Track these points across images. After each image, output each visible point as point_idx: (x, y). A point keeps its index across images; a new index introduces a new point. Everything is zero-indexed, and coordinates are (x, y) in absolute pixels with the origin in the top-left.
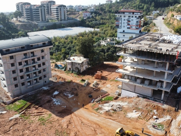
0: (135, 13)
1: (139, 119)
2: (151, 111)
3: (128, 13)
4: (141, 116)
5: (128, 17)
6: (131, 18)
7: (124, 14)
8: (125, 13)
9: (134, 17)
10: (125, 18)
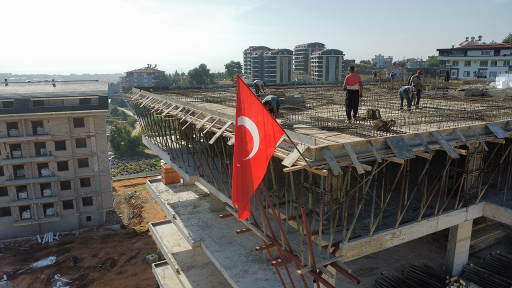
0: (503, 52)
3: (479, 53)
5: (479, 63)
6: (490, 69)
7: (466, 55)
8: (469, 53)
9: (500, 64)
10: (468, 69)
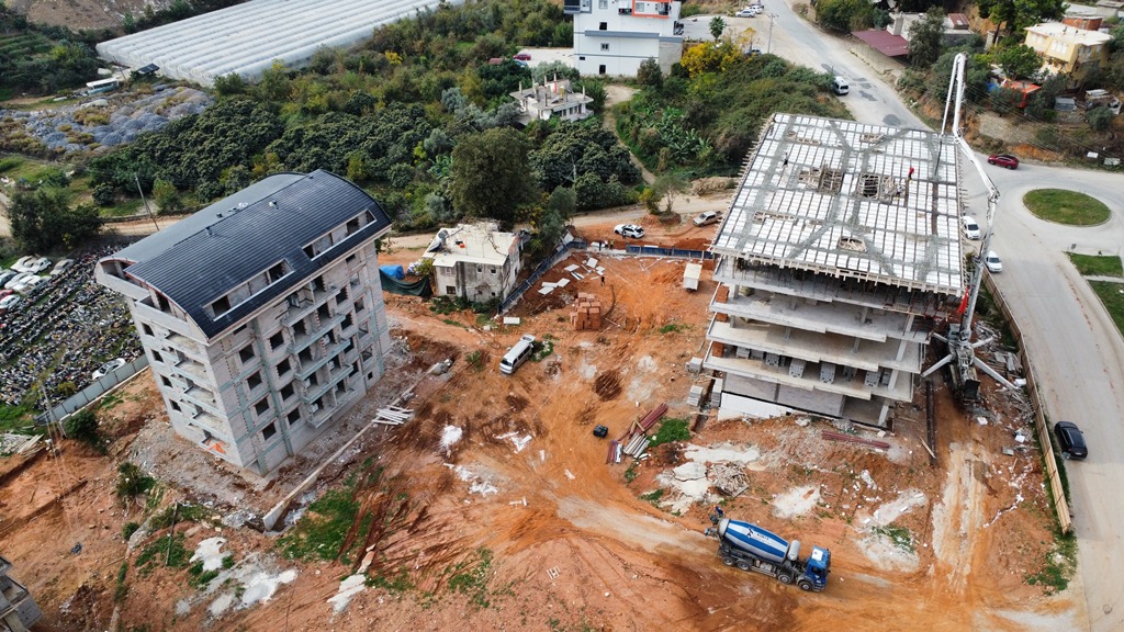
1: (822, 517)
2: (852, 477)
4: (822, 501)
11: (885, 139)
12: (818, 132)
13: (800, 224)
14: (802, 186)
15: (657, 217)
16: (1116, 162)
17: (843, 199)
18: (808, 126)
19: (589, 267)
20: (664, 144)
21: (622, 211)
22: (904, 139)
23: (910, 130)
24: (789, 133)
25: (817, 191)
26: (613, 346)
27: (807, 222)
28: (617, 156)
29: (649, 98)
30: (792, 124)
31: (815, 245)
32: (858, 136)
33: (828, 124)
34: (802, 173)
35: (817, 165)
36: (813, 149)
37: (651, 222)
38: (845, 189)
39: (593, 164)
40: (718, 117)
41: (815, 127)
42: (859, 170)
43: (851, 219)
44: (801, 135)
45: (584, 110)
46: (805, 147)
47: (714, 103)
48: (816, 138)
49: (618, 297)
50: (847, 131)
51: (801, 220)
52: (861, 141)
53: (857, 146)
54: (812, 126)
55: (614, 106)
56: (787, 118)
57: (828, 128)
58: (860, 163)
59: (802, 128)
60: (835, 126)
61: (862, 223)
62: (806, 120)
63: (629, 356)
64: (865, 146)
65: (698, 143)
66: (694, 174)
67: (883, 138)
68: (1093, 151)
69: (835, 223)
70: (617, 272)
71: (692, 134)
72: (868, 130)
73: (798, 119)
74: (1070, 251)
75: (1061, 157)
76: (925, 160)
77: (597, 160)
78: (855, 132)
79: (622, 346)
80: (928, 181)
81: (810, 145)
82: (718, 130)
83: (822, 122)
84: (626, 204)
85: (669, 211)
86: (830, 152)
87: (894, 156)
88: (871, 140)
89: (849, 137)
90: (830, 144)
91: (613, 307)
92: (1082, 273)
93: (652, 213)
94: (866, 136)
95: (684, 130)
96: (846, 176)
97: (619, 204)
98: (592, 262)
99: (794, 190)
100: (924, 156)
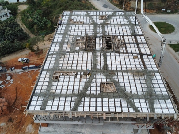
11: (109, 17)
12: (82, 17)
13: (79, 76)
14: (77, 48)
15: (34, 53)
16: (170, 11)
17: (98, 53)
18: (78, 15)
19: (7, 81)
20: (35, 24)
21: (22, 51)
22: (116, 16)
23: (117, 11)
24: (70, 19)
25: (85, 50)
26: (15, 123)
27: (82, 73)
28: (18, 31)
29: (31, 8)
30: (71, 15)
31: (88, 92)
32: (98, 17)
33: (85, 13)
34: (77, 40)
35: (83, 35)
36: (81, 26)
37: (32, 55)
38: (98, 47)
39: (9, 36)
40: (52, 12)
41: (80, 15)
42: (102, 34)
43: (104, 67)
44: (75, 20)
45: (8, 15)
46: (77, 26)
47: (51, 7)
48: (82, 21)
49: (19, 93)
50: (93, 15)
51: (79, 73)
52: (100, 20)
53: (98, 22)
54: (79, 15)
55: (21, 12)
56: (69, 13)
57: (86, 15)
58: (101, 31)
59: (76, 17)
60: (88, 14)
61: (110, 69)
62: (76, 13)
63: (22, 126)
64: (102, 21)
65: (47, 22)
66: (47, 33)
67: (108, 17)
68: (163, 9)
69: (96, 71)
70: (19, 80)
71: (45, 19)
72: (101, 13)
73: (74, 13)
74: (169, 43)
75: (155, 11)
76: (127, 25)
77: (10, 34)
78: (96, 15)
79: (19, 121)
80: (132, 35)
81: (79, 24)
82: (53, 16)
83: (83, 13)
84: (23, 48)
85: (38, 49)
86: (88, 27)
87: (114, 25)
88: (103, 18)
89: (95, 18)
90: (88, 22)
91: (16, 100)
92: (176, 51)
93: (32, 51)
94: (101, 17)
95: (42, 18)
96: (97, 38)
97: (21, 49)
98: (8, 78)
99: (74, 52)
100: (126, 23)
